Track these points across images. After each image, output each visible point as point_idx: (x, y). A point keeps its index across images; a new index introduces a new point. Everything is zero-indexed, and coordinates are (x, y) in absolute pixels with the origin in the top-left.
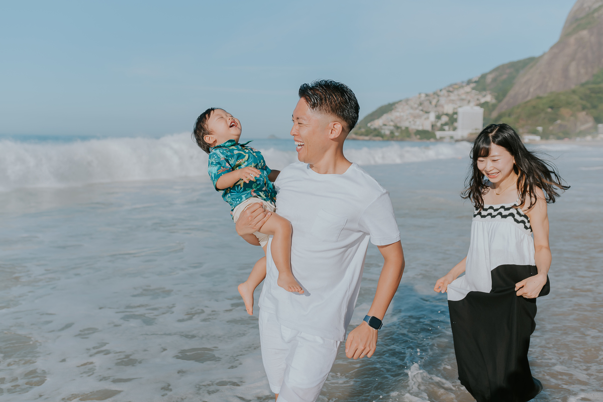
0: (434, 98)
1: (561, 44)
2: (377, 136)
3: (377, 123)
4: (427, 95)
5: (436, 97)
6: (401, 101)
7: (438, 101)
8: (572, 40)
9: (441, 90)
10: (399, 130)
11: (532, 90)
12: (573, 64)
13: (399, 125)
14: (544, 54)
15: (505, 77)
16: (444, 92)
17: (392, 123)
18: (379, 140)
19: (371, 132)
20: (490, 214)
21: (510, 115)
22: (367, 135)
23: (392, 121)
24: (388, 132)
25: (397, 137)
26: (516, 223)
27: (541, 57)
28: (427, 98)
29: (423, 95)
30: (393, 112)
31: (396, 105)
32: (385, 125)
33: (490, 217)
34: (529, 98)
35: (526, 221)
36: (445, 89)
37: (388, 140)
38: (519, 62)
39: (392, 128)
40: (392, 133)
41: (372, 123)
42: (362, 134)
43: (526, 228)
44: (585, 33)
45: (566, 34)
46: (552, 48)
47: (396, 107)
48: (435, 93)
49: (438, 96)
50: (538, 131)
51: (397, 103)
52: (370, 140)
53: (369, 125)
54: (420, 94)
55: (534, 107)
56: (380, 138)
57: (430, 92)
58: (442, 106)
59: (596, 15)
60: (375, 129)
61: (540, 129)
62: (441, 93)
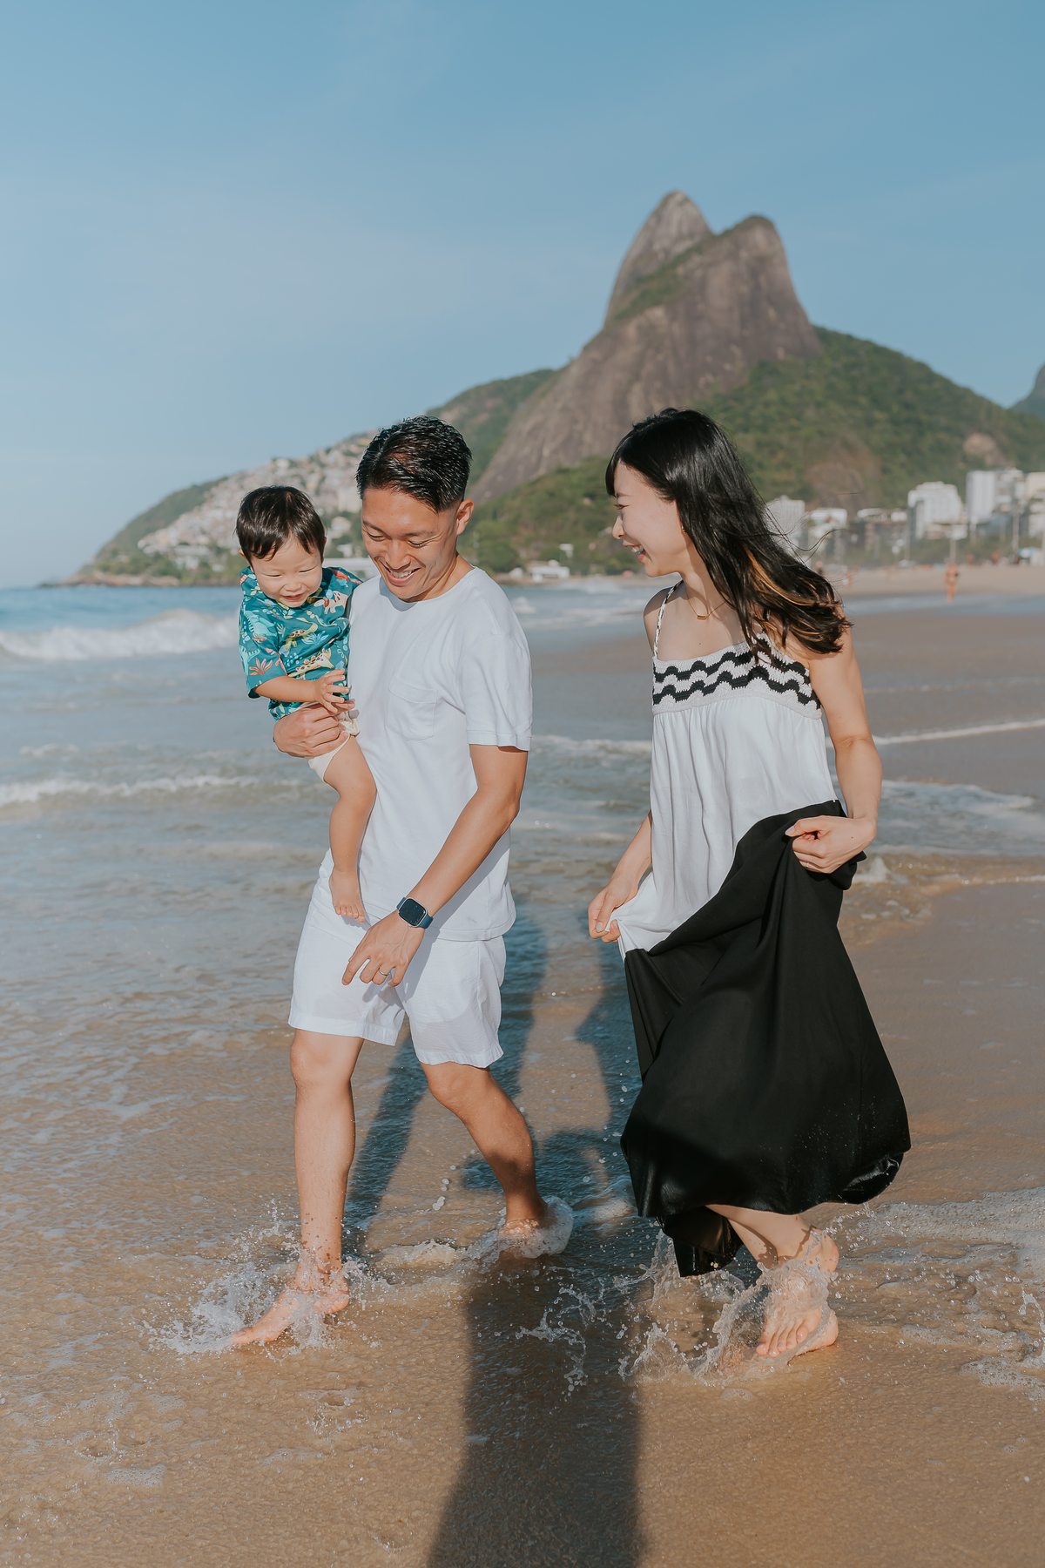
0: (312, 472)
1: (607, 339)
2: (164, 573)
3: (163, 540)
4: (293, 464)
5: (317, 469)
6: (225, 479)
7: (323, 479)
8: (631, 330)
9: (328, 451)
10: (224, 557)
11: (546, 452)
12: (637, 389)
13: (221, 543)
14: (572, 362)
15: (483, 418)
16: (336, 456)
17: (203, 540)
18: (171, 586)
19: (148, 565)
20: (698, 685)
21: (495, 516)
22: (135, 573)
23: (204, 533)
24: (192, 564)
25: (220, 575)
26: (775, 693)
27: (564, 370)
28: (294, 471)
29: (283, 464)
30: (205, 507)
31: (214, 490)
32: (185, 544)
33: (699, 693)
34: (542, 471)
36: (338, 447)
37: (194, 585)
38: (515, 381)
39: (203, 551)
40: (204, 564)
41: (150, 539)
42: (121, 571)
43: (803, 699)
44: (658, 314)
45: (618, 316)
46: (587, 348)
47: (212, 496)
48: (313, 459)
49: (323, 466)
50: (564, 553)
51: (216, 483)
52: (145, 585)
53: (141, 544)
54: (274, 460)
55: (552, 495)
56: (174, 581)
57: (301, 455)
58: (334, 494)
59: (680, 270)
60: (158, 556)
61: (567, 548)
62: (330, 459)
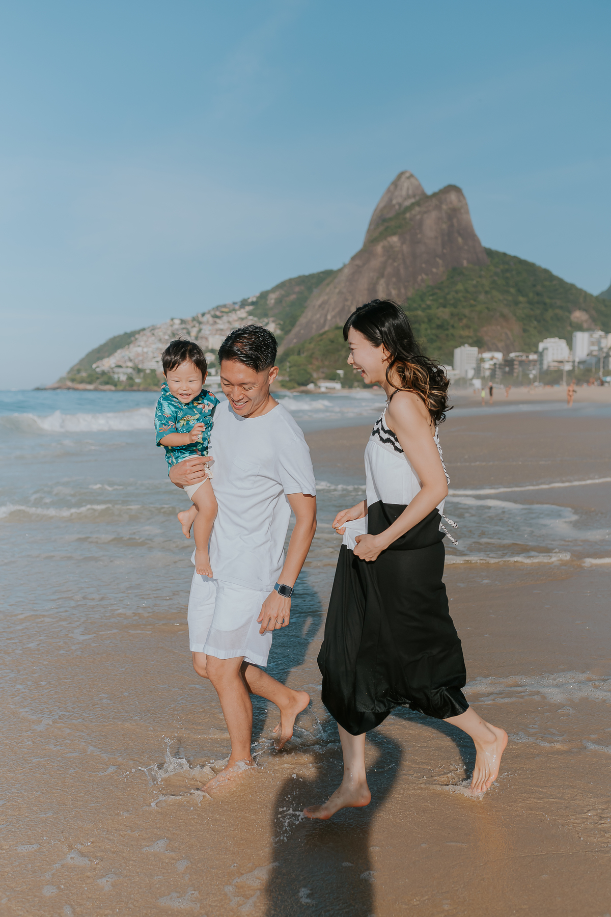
0: (194, 326)
1: (365, 254)
2: (107, 383)
3: (107, 364)
4: (183, 322)
5: (197, 325)
6: (144, 329)
7: (200, 331)
8: (379, 249)
9: (203, 315)
10: (142, 375)
11: (329, 317)
12: (382, 282)
13: (140, 366)
14: (345, 266)
15: (293, 297)
16: (208, 317)
17: (130, 364)
18: (111, 390)
19: (98, 378)
21: (299, 354)
22: (90, 383)
23: (130, 360)
24: (123, 378)
25: (139, 385)
27: (340, 270)
28: (183, 326)
29: (177, 322)
30: (131, 346)
31: (137, 336)
32: (120, 366)
34: (326, 328)
35: (392, 439)
36: (209, 312)
37: (124, 390)
38: (312, 276)
39: (130, 371)
40: (130, 378)
41: (99, 363)
42: (82, 381)
44: (395, 239)
45: (372, 241)
46: (353, 259)
47: (136, 339)
48: (194, 319)
49: (200, 323)
50: (339, 375)
51: (139, 332)
52: (96, 390)
53: (94, 366)
54: (172, 319)
55: (332, 342)
56: (113, 388)
57: (188, 317)
58: (207, 339)
59: (408, 215)
60: (104, 373)
61: (341, 372)
62: (204, 319)
